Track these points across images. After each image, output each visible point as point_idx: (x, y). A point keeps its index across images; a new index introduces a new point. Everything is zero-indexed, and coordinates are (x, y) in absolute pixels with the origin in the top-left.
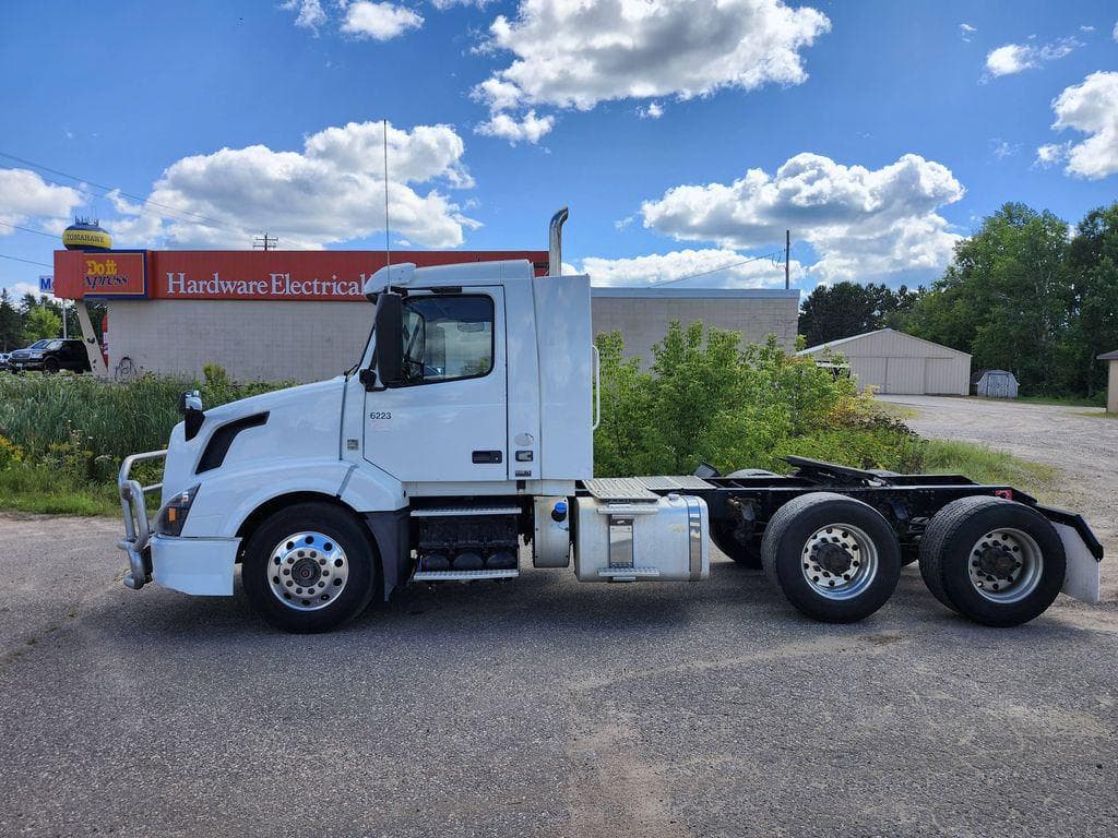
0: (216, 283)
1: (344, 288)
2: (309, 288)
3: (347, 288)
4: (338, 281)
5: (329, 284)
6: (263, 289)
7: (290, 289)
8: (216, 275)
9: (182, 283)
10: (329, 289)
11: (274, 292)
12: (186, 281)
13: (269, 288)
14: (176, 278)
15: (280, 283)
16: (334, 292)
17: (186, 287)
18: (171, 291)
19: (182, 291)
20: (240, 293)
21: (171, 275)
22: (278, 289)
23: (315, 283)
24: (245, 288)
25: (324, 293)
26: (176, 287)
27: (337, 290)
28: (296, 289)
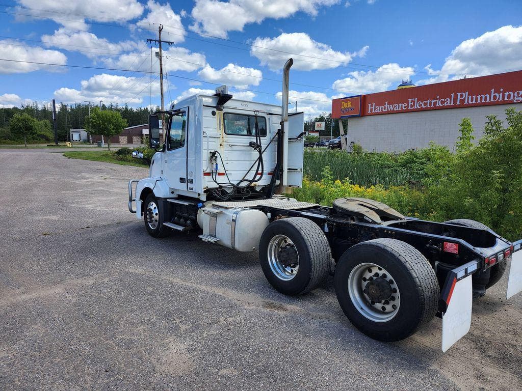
0: (386, 106)
1: (443, 103)
2: (425, 104)
3: (444, 102)
4: (439, 99)
5: (435, 101)
6: (405, 107)
7: (417, 106)
8: (387, 103)
9: (373, 108)
10: (435, 103)
11: (410, 108)
12: (375, 107)
13: (408, 107)
14: (372, 106)
15: (412, 103)
16: (437, 105)
17: (375, 109)
18: (369, 112)
19: (373, 112)
20: (395, 110)
21: (370, 105)
22: (412, 106)
23: (429, 101)
24: (397, 107)
25: (432, 106)
26: (371, 110)
27: (439, 104)
28: (419, 106)
